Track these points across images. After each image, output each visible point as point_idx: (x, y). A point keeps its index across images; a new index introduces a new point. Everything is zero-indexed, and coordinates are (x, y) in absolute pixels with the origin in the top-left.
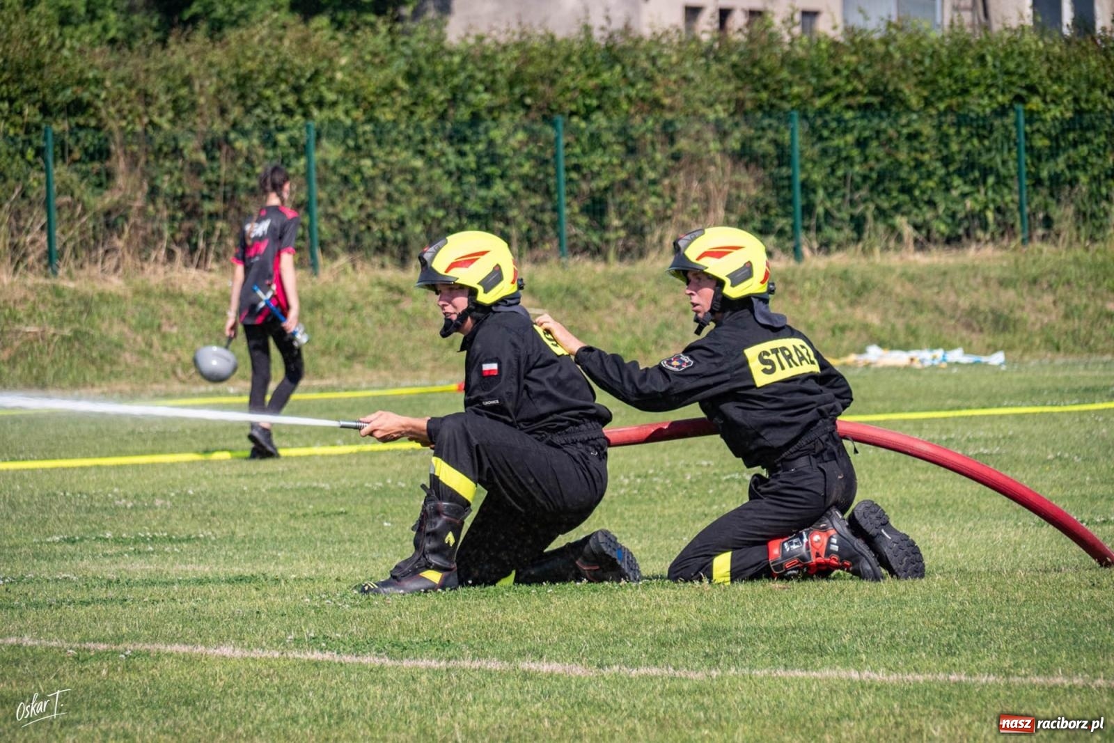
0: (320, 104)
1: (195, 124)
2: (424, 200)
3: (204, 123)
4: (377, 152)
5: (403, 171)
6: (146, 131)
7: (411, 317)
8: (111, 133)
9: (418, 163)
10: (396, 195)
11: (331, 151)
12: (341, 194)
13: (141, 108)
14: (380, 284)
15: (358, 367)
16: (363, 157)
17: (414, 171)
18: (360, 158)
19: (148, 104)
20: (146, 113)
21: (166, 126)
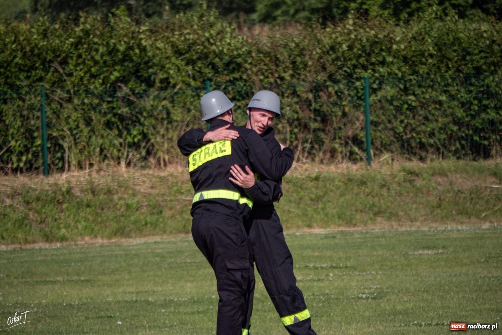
0: (383, 63)
1: (306, 76)
2: (446, 120)
3: (311, 76)
4: (418, 91)
5: (435, 102)
6: (276, 81)
7: (419, 190)
8: (253, 82)
9: (443, 98)
10: (430, 117)
11: (389, 91)
12: (395, 117)
13: (273, 67)
14: (404, 170)
15: (379, 219)
16: (410, 94)
17: (440, 103)
18: (407, 95)
19: (277, 66)
20: (276, 71)
21: (288, 78)
